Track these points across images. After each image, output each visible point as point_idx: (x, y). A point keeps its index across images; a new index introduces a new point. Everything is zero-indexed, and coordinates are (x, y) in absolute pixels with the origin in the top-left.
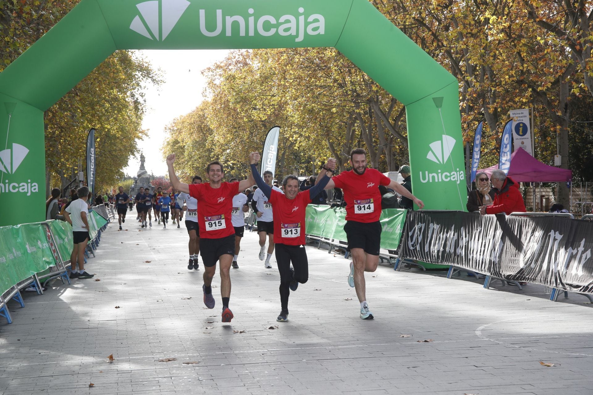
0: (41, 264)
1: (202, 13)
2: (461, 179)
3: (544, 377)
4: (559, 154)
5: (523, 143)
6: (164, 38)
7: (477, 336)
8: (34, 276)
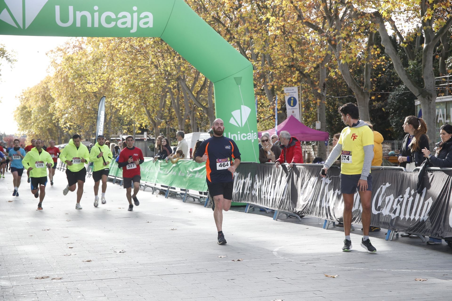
1: (57, 8)
2: (255, 138)
3: (328, 285)
4: (319, 120)
5: (293, 112)
6: (27, 27)
7: (274, 255)
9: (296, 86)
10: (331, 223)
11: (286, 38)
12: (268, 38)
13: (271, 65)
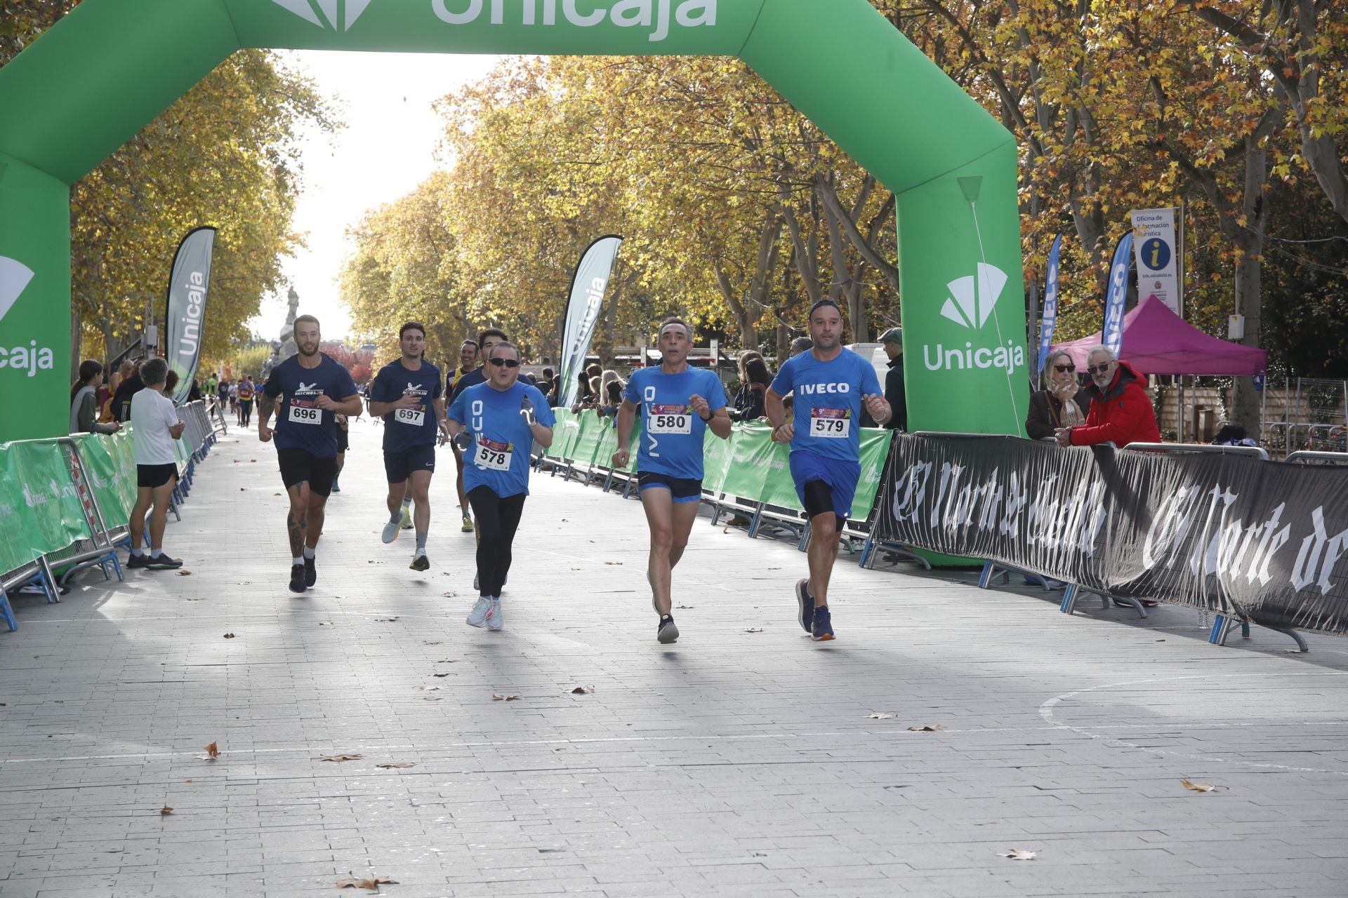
0: (57, 533)
2: (1018, 364)
3: (1190, 814)
4: (1240, 312)
5: (1158, 285)
6: (349, 22)
7: (1042, 719)
8: (40, 559)
9: (1170, 207)
10: (1234, 628)
11: (1141, 58)
12: (1086, 59)
13: (1093, 143)
